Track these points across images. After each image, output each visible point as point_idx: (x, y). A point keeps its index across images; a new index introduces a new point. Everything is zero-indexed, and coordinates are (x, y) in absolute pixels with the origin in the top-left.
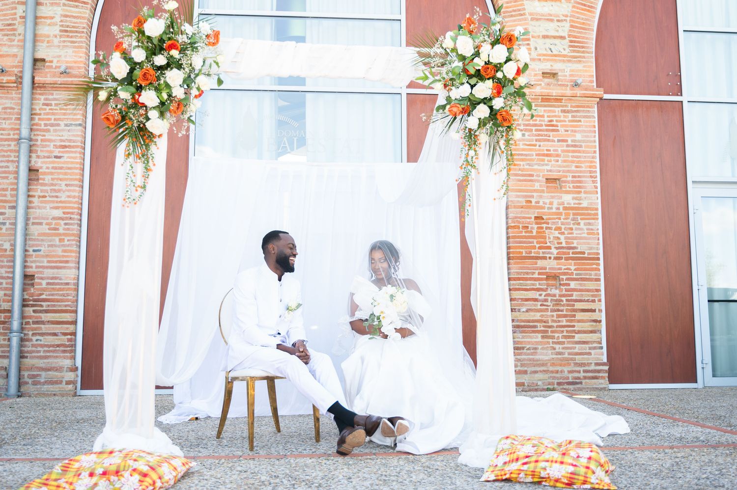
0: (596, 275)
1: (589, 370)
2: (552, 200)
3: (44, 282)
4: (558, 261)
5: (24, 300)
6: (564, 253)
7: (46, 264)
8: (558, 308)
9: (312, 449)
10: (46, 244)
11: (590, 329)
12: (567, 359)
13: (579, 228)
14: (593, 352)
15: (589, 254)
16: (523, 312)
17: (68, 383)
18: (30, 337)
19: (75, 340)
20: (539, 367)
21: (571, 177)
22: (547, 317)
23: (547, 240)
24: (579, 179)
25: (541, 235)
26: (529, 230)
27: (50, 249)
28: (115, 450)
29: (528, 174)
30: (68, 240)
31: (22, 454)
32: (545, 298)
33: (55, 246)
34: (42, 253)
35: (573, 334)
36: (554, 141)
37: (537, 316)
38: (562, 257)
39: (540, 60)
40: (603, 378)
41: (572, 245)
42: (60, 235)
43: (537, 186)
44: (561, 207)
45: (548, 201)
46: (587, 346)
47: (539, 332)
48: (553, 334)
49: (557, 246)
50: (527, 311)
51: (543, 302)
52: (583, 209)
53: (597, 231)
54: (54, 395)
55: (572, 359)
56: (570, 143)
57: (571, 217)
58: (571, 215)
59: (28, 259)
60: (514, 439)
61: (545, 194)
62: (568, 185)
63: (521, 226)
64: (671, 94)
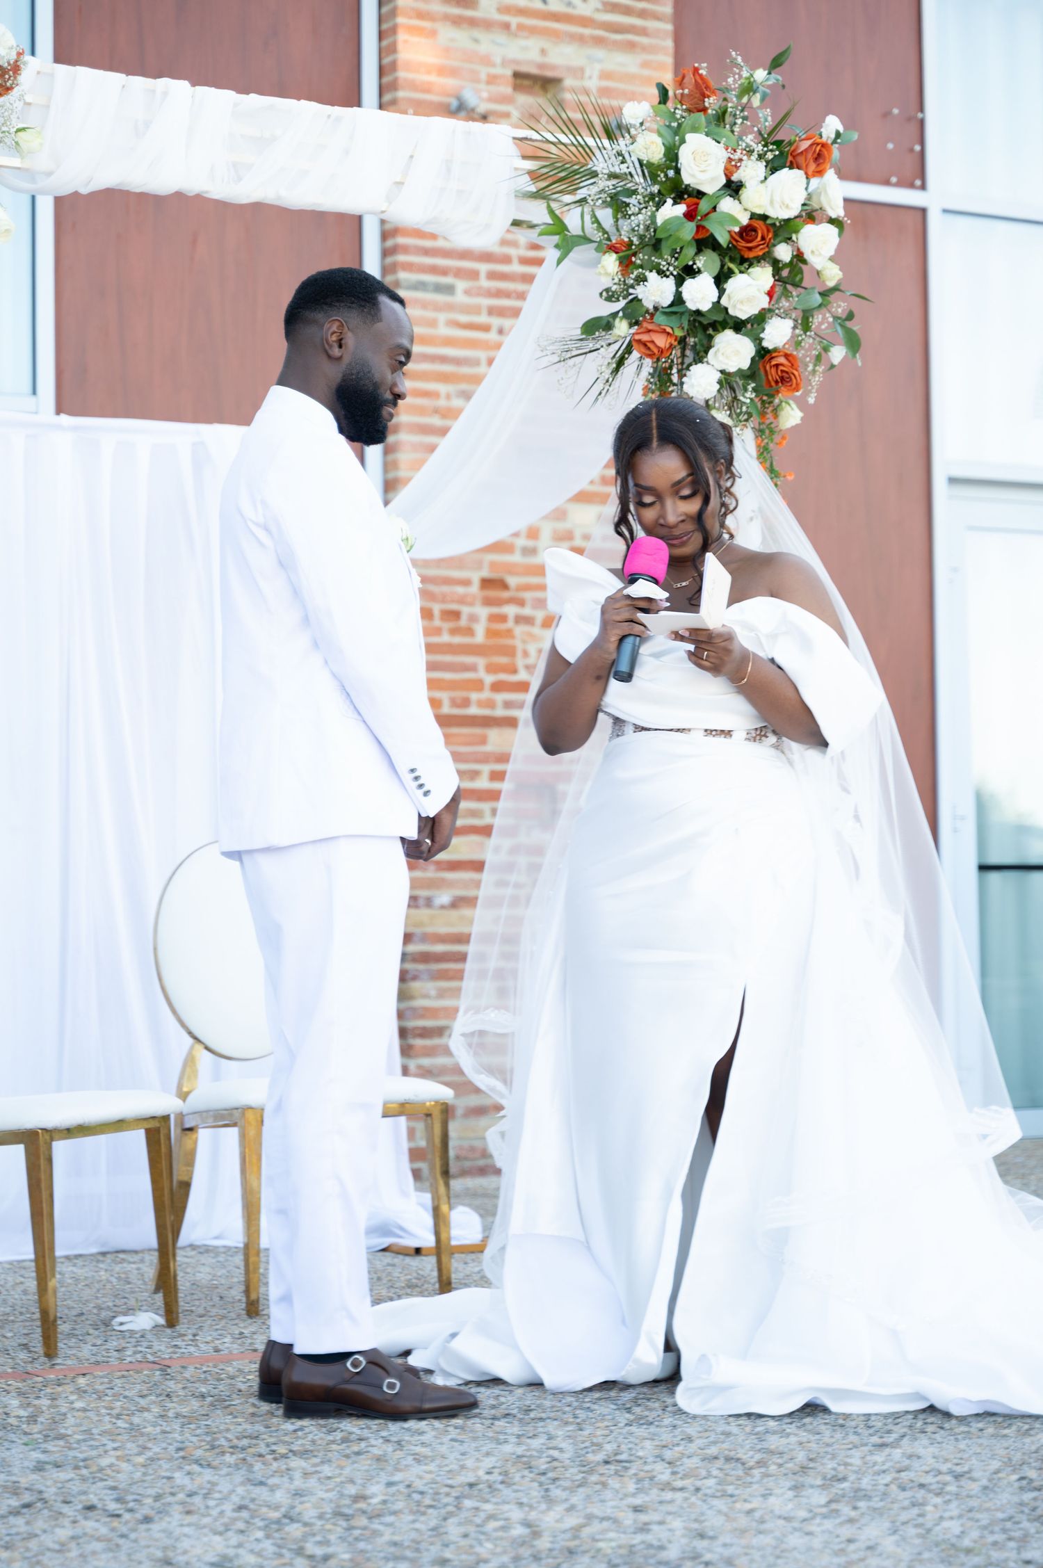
2: (535, 522)
16: (443, 907)
23: (520, 662)
25: (499, 645)
26: (463, 622)
39: (506, 26)
50: (454, 905)
63: (437, 608)
64: (894, 180)
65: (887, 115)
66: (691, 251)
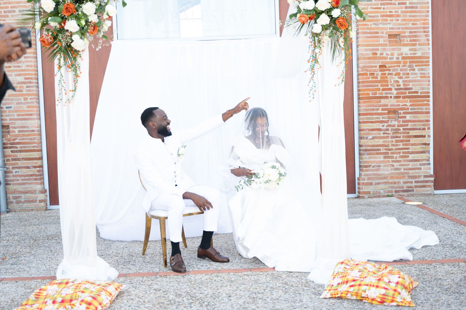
0: (426, 109)
1: (420, 181)
2: (393, 52)
3: (16, 130)
4: (397, 99)
5: (4, 144)
6: (402, 93)
7: (16, 117)
8: (396, 135)
9: (207, 265)
10: (15, 102)
11: (421, 150)
12: (403, 173)
13: (414, 73)
14: (422, 167)
15: (421, 93)
16: (370, 139)
17: (41, 201)
18: (11, 170)
19: (43, 171)
20: (382, 179)
21: (408, 32)
22: (388, 143)
23: (389, 84)
24: (415, 34)
25: (384, 80)
26: (375, 76)
27: (18, 105)
28: (70, 281)
29: (374, 32)
30: (30, 99)
31: (10, 274)
32: (387, 128)
33: (22, 103)
34: (12, 109)
35: (408, 155)
36: (395, 4)
37: (381, 142)
38: (400, 96)
40: (429, 186)
41: (408, 87)
42: (24, 95)
43: (381, 41)
44: (400, 57)
45: (389, 53)
46: (418, 163)
47: (381, 154)
48: (393, 155)
49: (397, 87)
50: (373, 138)
51: (385, 131)
52: (417, 57)
53: (428, 75)
54: (32, 210)
55: (406, 173)
56: (408, 5)
57: (408, 64)
58: (408, 62)
59: (3, 114)
60: (347, 264)
61: (388, 47)
62: (406, 39)
63: (368, 73)
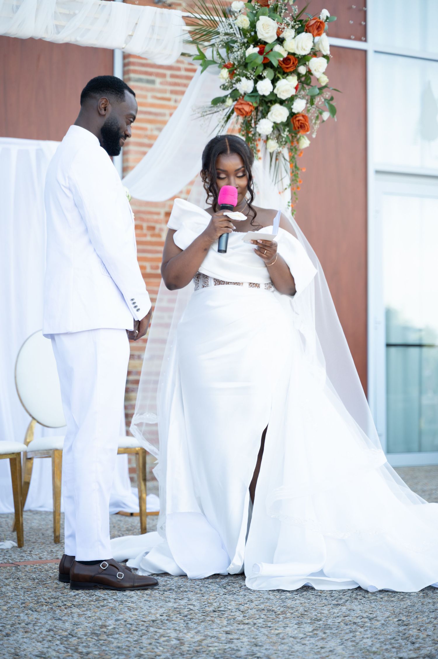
64: (353, 37)
65: (350, 8)
66: (261, 68)
